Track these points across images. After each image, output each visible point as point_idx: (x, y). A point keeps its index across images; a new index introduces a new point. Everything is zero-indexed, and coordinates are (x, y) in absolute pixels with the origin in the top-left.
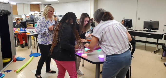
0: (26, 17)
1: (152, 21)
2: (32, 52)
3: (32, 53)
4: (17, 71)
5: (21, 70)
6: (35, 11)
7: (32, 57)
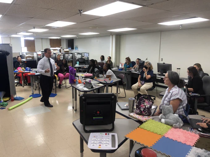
0: (38, 55)
1: (164, 63)
2: (33, 92)
3: (33, 94)
4: (9, 109)
5: (14, 108)
6: (55, 47)
7: (31, 97)
